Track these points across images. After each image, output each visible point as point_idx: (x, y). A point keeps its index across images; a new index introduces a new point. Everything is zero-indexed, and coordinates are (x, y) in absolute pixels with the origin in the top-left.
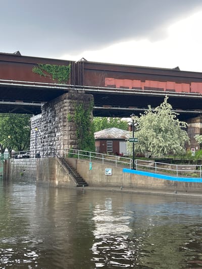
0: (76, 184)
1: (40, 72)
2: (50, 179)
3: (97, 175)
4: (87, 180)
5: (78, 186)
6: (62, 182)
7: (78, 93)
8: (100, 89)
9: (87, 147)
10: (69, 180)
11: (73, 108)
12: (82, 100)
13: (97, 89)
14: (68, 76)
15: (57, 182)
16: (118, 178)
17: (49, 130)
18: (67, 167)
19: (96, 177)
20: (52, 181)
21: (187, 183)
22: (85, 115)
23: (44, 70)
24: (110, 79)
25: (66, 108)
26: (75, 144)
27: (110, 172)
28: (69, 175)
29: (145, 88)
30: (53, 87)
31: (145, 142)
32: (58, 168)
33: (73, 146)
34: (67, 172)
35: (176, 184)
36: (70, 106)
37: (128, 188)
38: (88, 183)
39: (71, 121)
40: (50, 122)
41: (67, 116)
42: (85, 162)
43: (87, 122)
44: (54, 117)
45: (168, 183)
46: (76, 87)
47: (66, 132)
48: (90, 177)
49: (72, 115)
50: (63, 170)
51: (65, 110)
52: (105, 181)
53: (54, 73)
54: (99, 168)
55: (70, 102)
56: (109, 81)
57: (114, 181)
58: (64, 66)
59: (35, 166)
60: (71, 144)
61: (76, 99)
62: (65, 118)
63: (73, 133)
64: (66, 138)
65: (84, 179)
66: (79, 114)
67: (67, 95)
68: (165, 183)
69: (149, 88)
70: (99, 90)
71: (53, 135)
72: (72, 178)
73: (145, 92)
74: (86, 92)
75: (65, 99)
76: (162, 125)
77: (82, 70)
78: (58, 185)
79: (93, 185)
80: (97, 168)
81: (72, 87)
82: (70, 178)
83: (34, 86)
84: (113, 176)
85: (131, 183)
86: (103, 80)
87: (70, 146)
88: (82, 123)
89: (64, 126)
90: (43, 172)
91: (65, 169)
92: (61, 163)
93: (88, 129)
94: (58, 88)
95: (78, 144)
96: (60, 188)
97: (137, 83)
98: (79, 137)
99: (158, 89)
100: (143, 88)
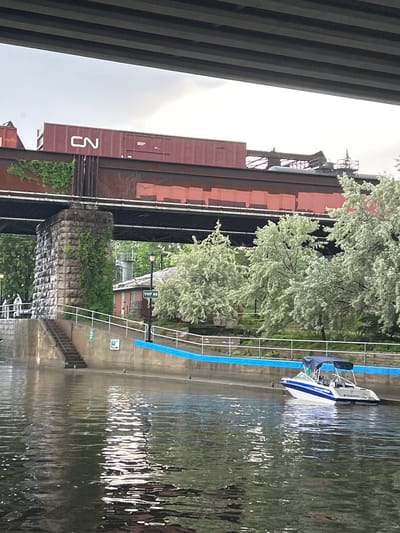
0: (64, 363)
1: (21, 174)
2: (30, 355)
3: (100, 350)
4: (86, 358)
5: (66, 367)
6: (46, 361)
7: (85, 209)
8: (125, 203)
9: (97, 302)
10: (55, 357)
11: (76, 235)
12: (93, 221)
13: (121, 202)
14: (70, 180)
15: (38, 360)
16: (127, 355)
17: (44, 270)
18: (53, 335)
19: (98, 353)
20: (32, 358)
21: (211, 364)
22: (96, 247)
23: (28, 171)
24: (146, 185)
25: (64, 235)
26: (77, 297)
27: (117, 345)
28: (57, 349)
29: (212, 202)
30: (42, 199)
31: (175, 297)
32: (40, 336)
33: (72, 300)
34: (54, 343)
35: (199, 365)
36: (70, 231)
37: (139, 371)
38: (87, 362)
39: (71, 257)
40: (45, 256)
41: (65, 249)
42: (85, 327)
43: (98, 260)
44: (50, 248)
45: (189, 364)
46: (84, 200)
47: (63, 276)
48: (91, 354)
49: (74, 248)
50: (47, 341)
51: (62, 238)
52: (110, 359)
53: (45, 174)
54: (103, 338)
55: (71, 225)
56: (145, 189)
57: (122, 360)
58: (63, 163)
59: (13, 333)
60: (70, 296)
61: (82, 219)
62: (61, 251)
63: (74, 278)
64: (62, 285)
65: (82, 356)
66: (86, 246)
67: (66, 213)
68: (185, 363)
69: (219, 202)
70: (123, 205)
71: (47, 279)
72: (59, 353)
73: (209, 209)
74: (102, 208)
75: (63, 219)
76: (206, 271)
77: (95, 170)
78: (41, 365)
79: (94, 367)
80: (101, 337)
81: (75, 199)
82: (56, 354)
83: (9, 197)
84: (121, 352)
85: (143, 364)
86: (133, 187)
87: (67, 299)
88: (89, 261)
89: (60, 265)
90: (22, 343)
91: (51, 338)
92: (45, 329)
93: (100, 272)
94: (51, 200)
95: (81, 297)
96: (42, 368)
97: (196, 193)
98: (83, 285)
99: (234, 204)
100: (207, 201)
